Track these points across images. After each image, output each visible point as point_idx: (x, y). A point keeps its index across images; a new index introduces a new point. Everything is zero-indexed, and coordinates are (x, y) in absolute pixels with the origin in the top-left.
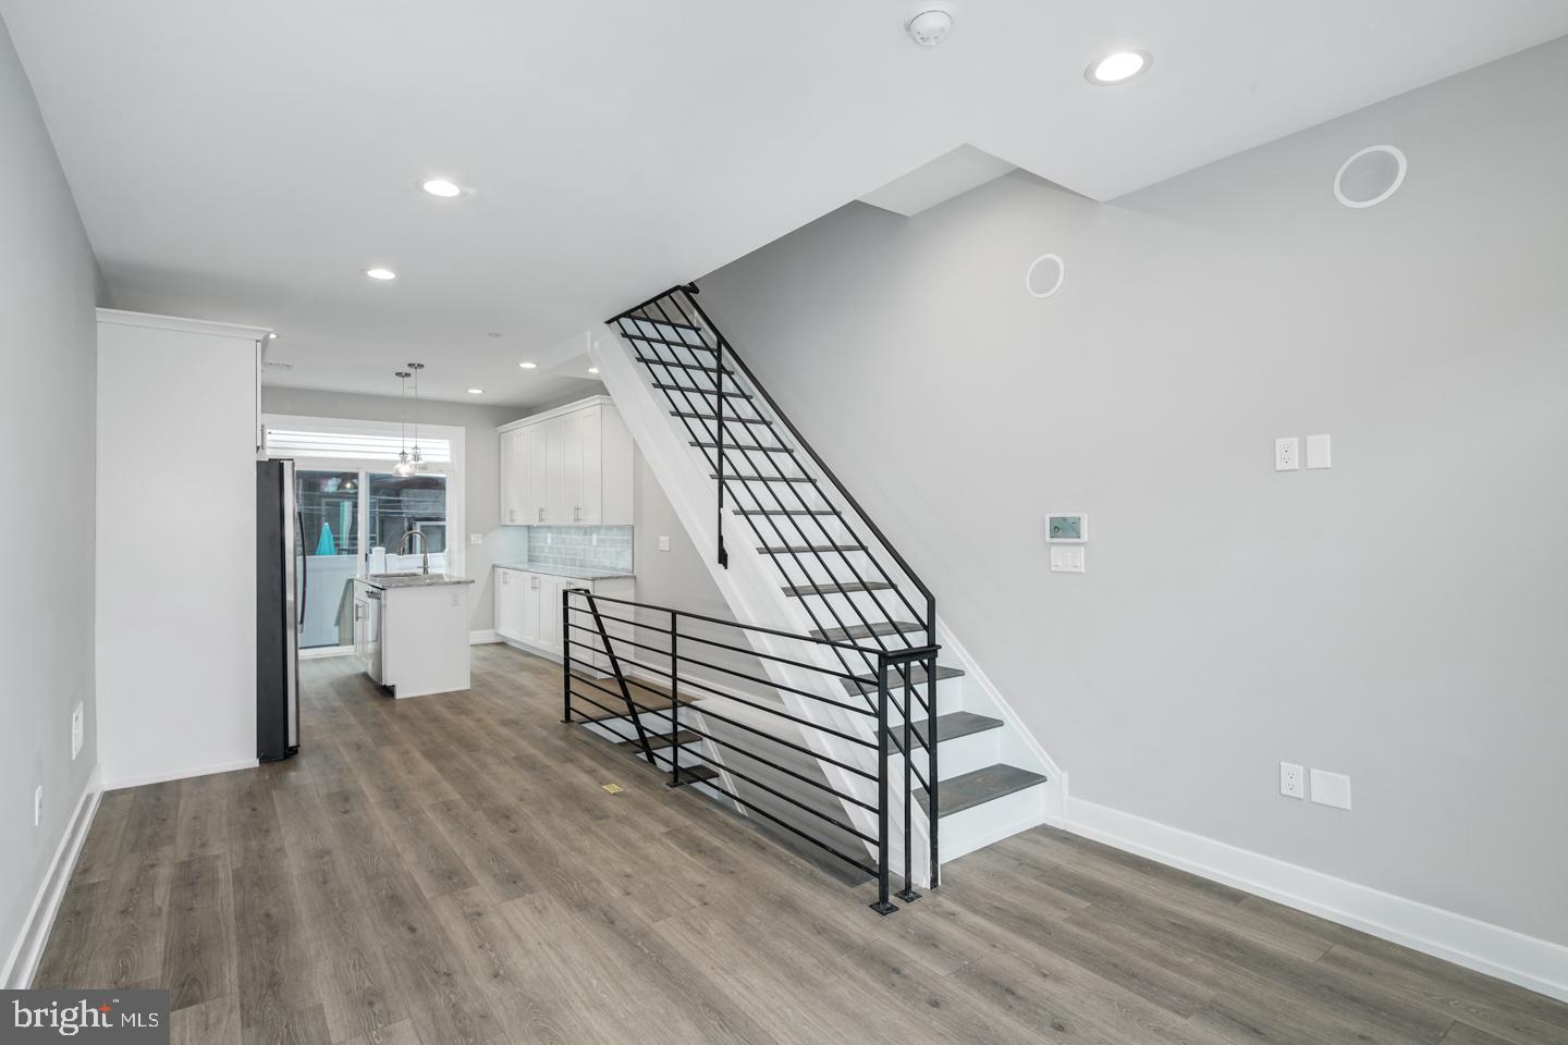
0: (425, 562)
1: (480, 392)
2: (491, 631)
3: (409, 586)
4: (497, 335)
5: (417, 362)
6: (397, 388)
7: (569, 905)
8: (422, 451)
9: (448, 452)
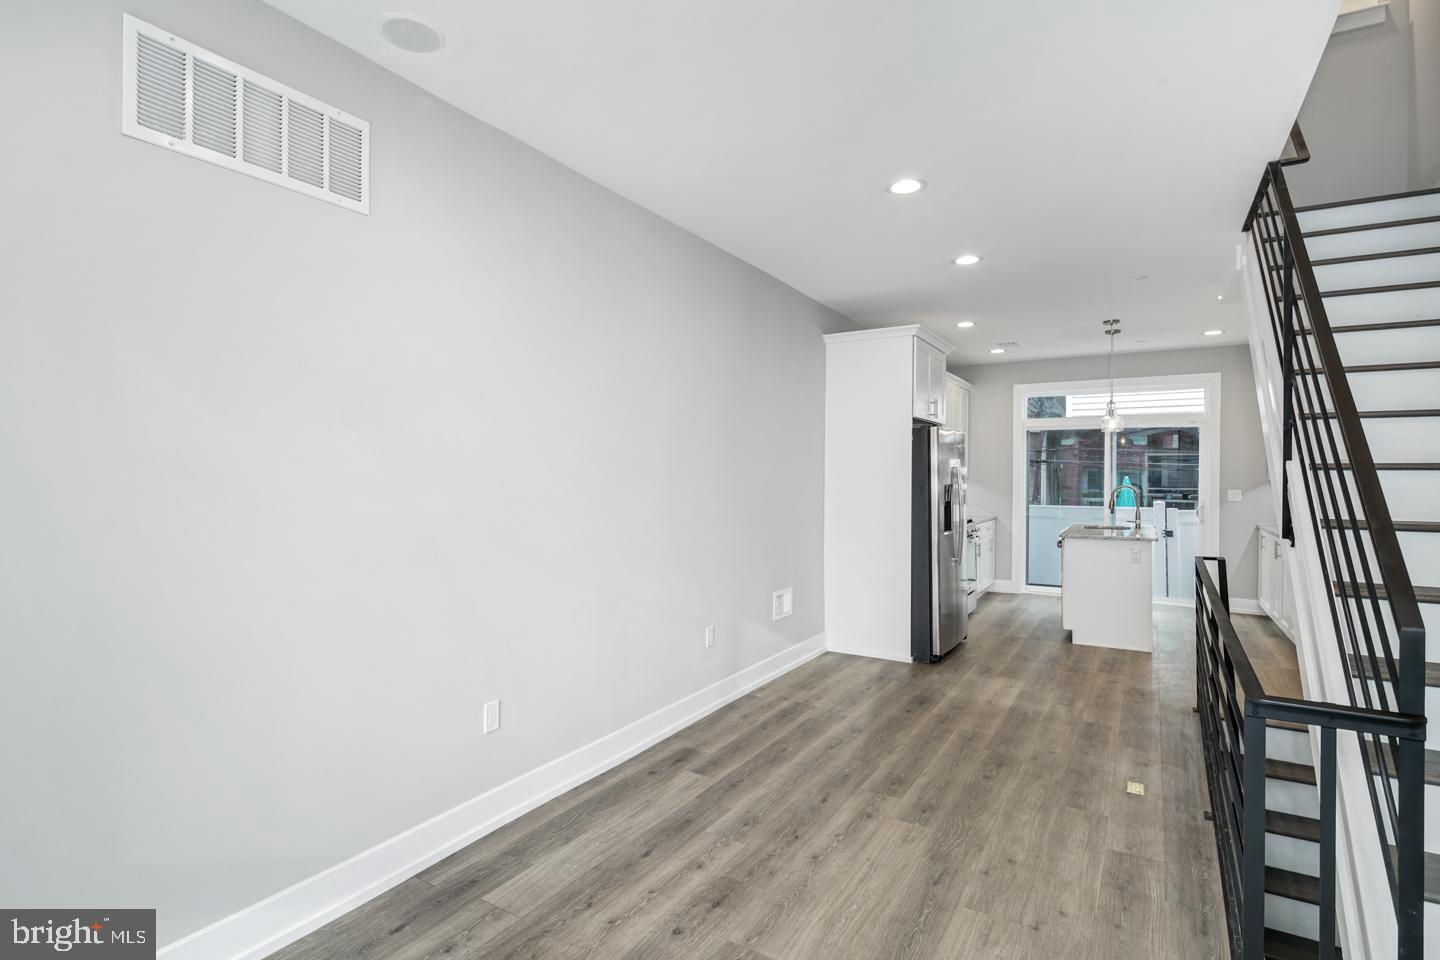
0: (1138, 516)
1: (1219, 332)
2: (1255, 601)
3: (1085, 538)
4: (1144, 277)
5: (1111, 318)
6: (1103, 346)
7: (930, 850)
8: (1117, 405)
9: (1203, 402)
